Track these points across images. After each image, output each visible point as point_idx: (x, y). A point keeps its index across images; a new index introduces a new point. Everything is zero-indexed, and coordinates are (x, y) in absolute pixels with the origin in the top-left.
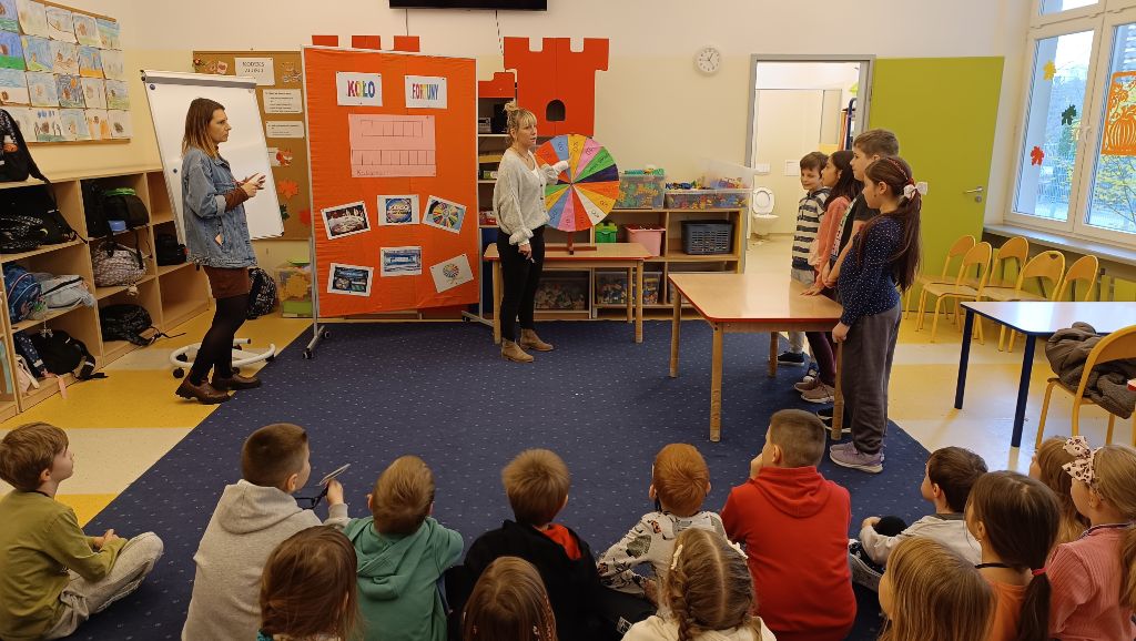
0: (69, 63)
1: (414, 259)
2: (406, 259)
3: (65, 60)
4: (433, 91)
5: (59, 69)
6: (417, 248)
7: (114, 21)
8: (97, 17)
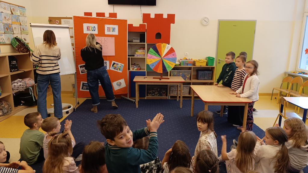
0: (8, 20)
3: (7, 19)
4: (114, 29)
5: (5, 22)
7: (24, 7)
8: (19, 6)
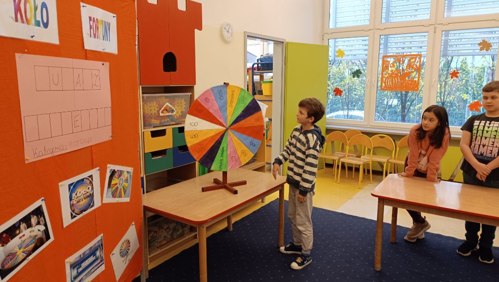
1: (98, 253)
2: (92, 259)
4: (106, 31)
6: (99, 238)
